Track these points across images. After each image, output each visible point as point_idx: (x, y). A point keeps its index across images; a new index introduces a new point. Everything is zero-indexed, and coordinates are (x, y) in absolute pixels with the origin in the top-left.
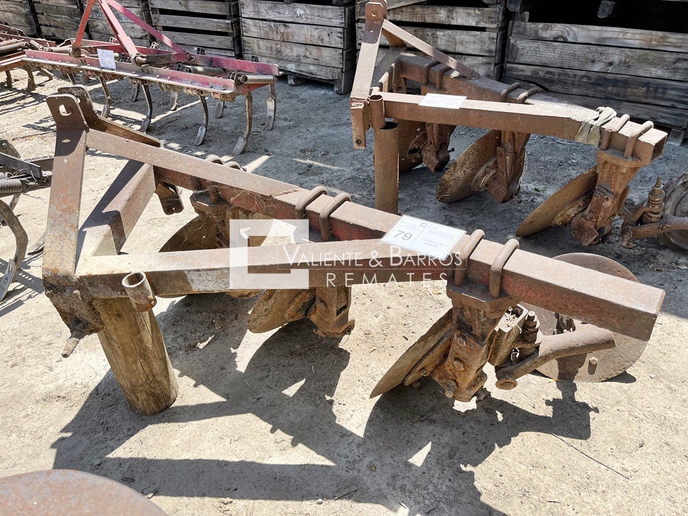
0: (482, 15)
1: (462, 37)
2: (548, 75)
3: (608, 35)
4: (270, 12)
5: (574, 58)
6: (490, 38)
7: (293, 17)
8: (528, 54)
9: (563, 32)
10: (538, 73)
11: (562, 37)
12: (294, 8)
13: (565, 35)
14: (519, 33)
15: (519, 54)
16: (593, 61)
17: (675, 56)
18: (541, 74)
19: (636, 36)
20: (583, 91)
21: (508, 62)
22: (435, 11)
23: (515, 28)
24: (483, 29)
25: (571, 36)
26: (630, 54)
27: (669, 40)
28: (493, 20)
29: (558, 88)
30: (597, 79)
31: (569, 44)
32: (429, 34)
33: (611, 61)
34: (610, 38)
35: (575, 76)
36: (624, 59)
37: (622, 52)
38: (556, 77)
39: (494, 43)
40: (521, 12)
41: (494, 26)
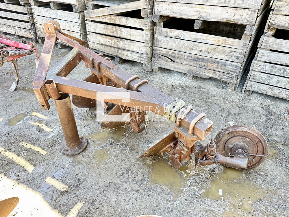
0: (142, 23)
1: (133, 32)
2: (173, 54)
3: (199, 37)
4: (46, 13)
5: (184, 47)
6: (146, 34)
7: (56, 16)
8: (164, 43)
9: (179, 34)
10: (168, 53)
11: (178, 36)
12: (56, 12)
13: (180, 36)
14: (159, 33)
15: (160, 43)
16: (193, 49)
17: (230, 49)
18: (170, 53)
19: (212, 38)
20: (188, 63)
21: (155, 46)
22: (120, 19)
23: (157, 30)
24: (142, 30)
25: (182, 36)
26: (209, 47)
27: (227, 41)
28: (146, 26)
29: (178, 60)
30: (195, 58)
31: (181, 40)
32: (119, 29)
33: (201, 50)
34: (200, 39)
35: (185, 55)
36: (206, 49)
37: (206, 46)
38: (177, 55)
39: (148, 37)
40: (159, 23)
41: (147, 28)
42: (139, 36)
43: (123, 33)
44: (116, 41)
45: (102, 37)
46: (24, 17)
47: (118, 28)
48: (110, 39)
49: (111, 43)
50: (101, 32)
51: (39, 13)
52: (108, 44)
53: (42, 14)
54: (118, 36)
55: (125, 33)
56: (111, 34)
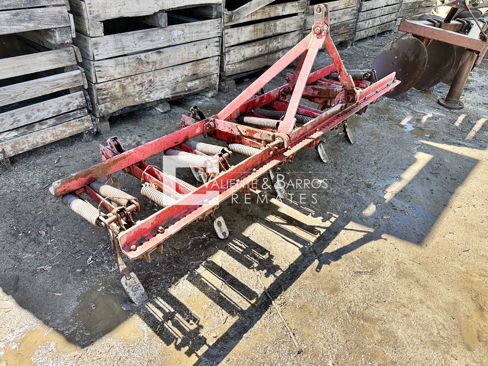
42: (294, 23)
43: (277, 27)
44: (268, 44)
45: (249, 47)
46: (60, 81)
47: (272, 23)
48: (260, 45)
49: (260, 49)
50: (247, 39)
51: (115, 51)
52: (257, 53)
53: (127, 49)
54: (271, 34)
55: (280, 26)
56: (262, 36)
